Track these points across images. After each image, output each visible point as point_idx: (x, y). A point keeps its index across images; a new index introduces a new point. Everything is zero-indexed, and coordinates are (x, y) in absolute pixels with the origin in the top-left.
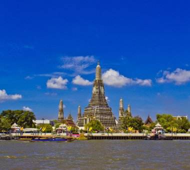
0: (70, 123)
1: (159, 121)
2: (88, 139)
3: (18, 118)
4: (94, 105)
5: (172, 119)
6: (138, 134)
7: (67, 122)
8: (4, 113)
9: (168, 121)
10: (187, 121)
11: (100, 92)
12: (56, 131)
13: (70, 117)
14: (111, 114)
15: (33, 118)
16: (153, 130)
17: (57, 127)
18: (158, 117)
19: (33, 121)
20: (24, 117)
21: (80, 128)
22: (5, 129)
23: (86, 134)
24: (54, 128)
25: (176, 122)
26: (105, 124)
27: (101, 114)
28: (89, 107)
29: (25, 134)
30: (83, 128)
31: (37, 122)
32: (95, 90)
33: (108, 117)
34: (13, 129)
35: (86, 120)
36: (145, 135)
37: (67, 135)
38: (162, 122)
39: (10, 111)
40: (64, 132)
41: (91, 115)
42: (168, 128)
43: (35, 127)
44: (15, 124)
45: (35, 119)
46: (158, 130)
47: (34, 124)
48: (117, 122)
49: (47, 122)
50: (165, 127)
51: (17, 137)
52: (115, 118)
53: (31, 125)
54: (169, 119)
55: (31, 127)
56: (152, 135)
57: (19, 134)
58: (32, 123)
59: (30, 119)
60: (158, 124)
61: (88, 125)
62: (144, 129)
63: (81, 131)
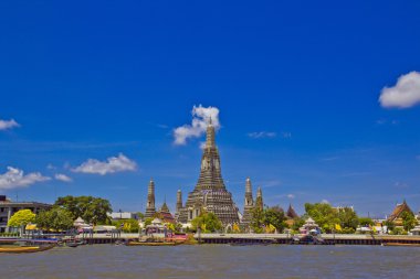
0: (167, 216)
1: (310, 214)
2: (200, 243)
3: (84, 209)
4: (204, 188)
5: (330, 212)
6: (277, 235)
7: (162, 216)
8: (61, 202)
9: (324, 214)
10: (353, 215)
11: (213, 168)
12: (147, 230)
13: (165, 207)
14: (230, 203)
15: (107, 209)
16: (302, 229)
17: (148, 223)
18: (308, 208)
19: (108, 214)
20: (93, 207)
21: (185, 226)
22: (63, 227)
23: (196, 235)
24: (142, 225)
25: (336, 215)
26: (222, 218)
27: (216, 203)
28: (196, 190)
29: (96, 236)
30: (189, 225)
31: (114, 215)
32: (205, 163)
33: (227, 208)
34: (77, 228)
35: (191, 212)
36: (290, 236)
37: (167, 236)
38: (315, 216)
39: (71, 199)
40: (159, 231)
41: (199, 205)
42: (326, 226)
43: (110, 224)
44: (79, 219)
45: (111, 211)
46: (310, 228)
47: (109, 218)
48: (240, 217)
49: (127, 215)
50: (321, 224)
51: (84, 239)
52: (237, 210)
53: (103, 219)
54: (325, 210)
55: (104, 224)
56: (302, 236)
57: (88, 236)
58: (105, 217)
59: (102, 210)
60: (310, 220)
61: (196, 221)
62: (287, 226)
63: (188, 229)
